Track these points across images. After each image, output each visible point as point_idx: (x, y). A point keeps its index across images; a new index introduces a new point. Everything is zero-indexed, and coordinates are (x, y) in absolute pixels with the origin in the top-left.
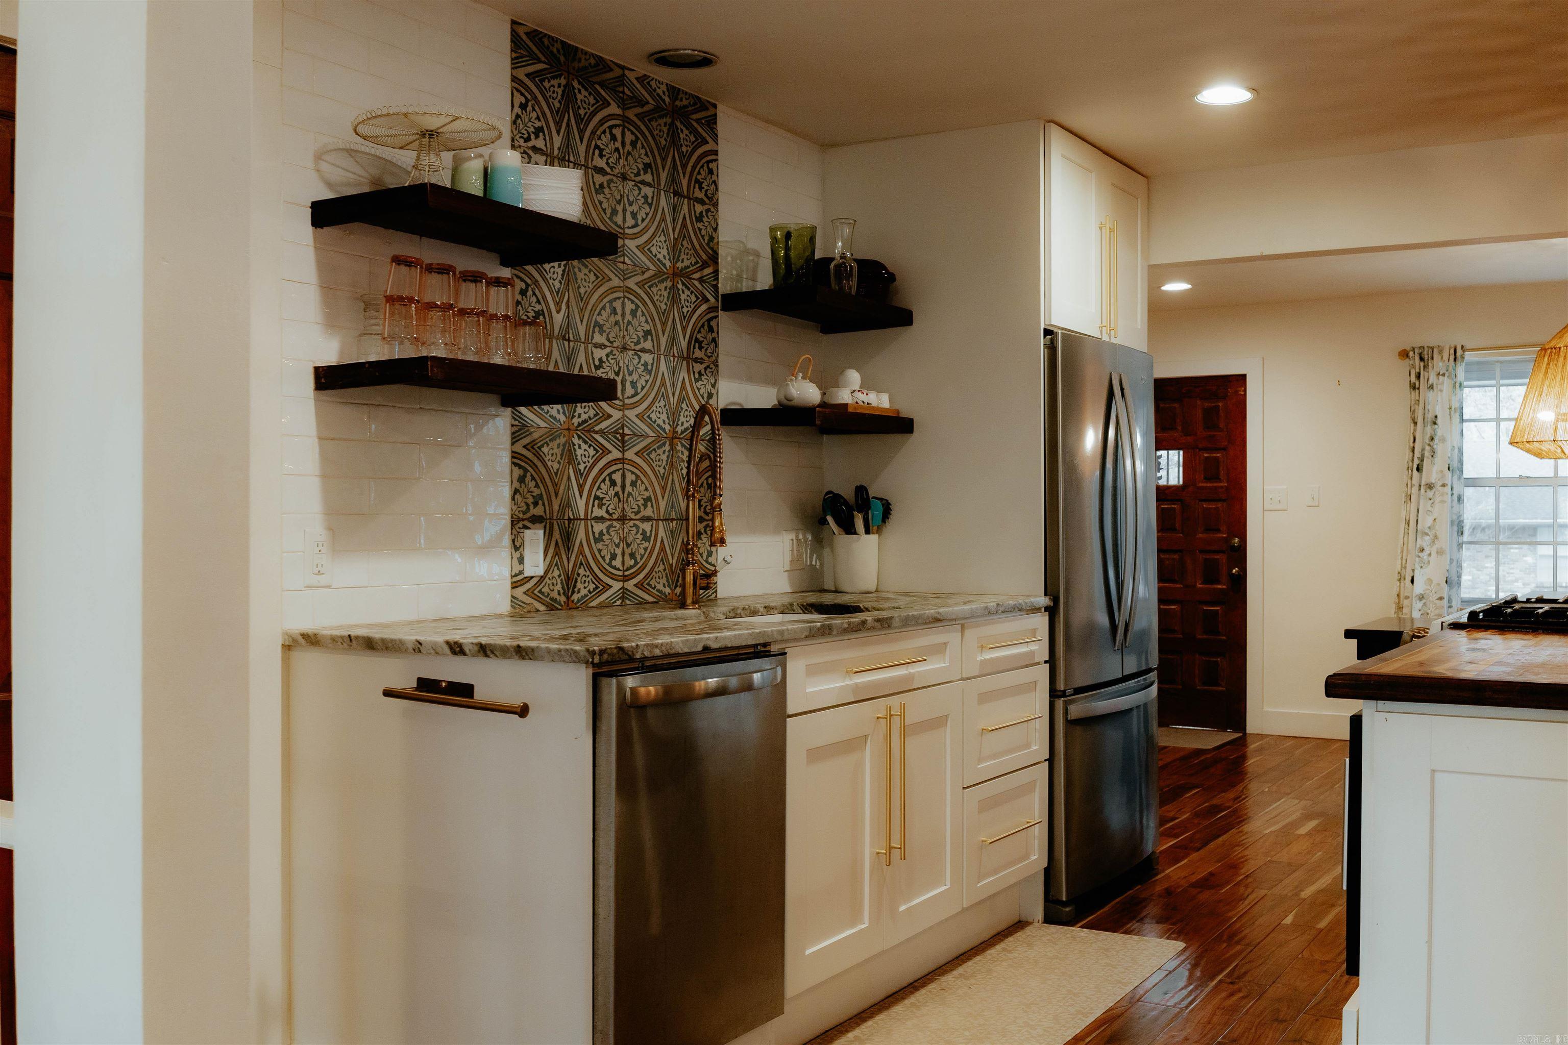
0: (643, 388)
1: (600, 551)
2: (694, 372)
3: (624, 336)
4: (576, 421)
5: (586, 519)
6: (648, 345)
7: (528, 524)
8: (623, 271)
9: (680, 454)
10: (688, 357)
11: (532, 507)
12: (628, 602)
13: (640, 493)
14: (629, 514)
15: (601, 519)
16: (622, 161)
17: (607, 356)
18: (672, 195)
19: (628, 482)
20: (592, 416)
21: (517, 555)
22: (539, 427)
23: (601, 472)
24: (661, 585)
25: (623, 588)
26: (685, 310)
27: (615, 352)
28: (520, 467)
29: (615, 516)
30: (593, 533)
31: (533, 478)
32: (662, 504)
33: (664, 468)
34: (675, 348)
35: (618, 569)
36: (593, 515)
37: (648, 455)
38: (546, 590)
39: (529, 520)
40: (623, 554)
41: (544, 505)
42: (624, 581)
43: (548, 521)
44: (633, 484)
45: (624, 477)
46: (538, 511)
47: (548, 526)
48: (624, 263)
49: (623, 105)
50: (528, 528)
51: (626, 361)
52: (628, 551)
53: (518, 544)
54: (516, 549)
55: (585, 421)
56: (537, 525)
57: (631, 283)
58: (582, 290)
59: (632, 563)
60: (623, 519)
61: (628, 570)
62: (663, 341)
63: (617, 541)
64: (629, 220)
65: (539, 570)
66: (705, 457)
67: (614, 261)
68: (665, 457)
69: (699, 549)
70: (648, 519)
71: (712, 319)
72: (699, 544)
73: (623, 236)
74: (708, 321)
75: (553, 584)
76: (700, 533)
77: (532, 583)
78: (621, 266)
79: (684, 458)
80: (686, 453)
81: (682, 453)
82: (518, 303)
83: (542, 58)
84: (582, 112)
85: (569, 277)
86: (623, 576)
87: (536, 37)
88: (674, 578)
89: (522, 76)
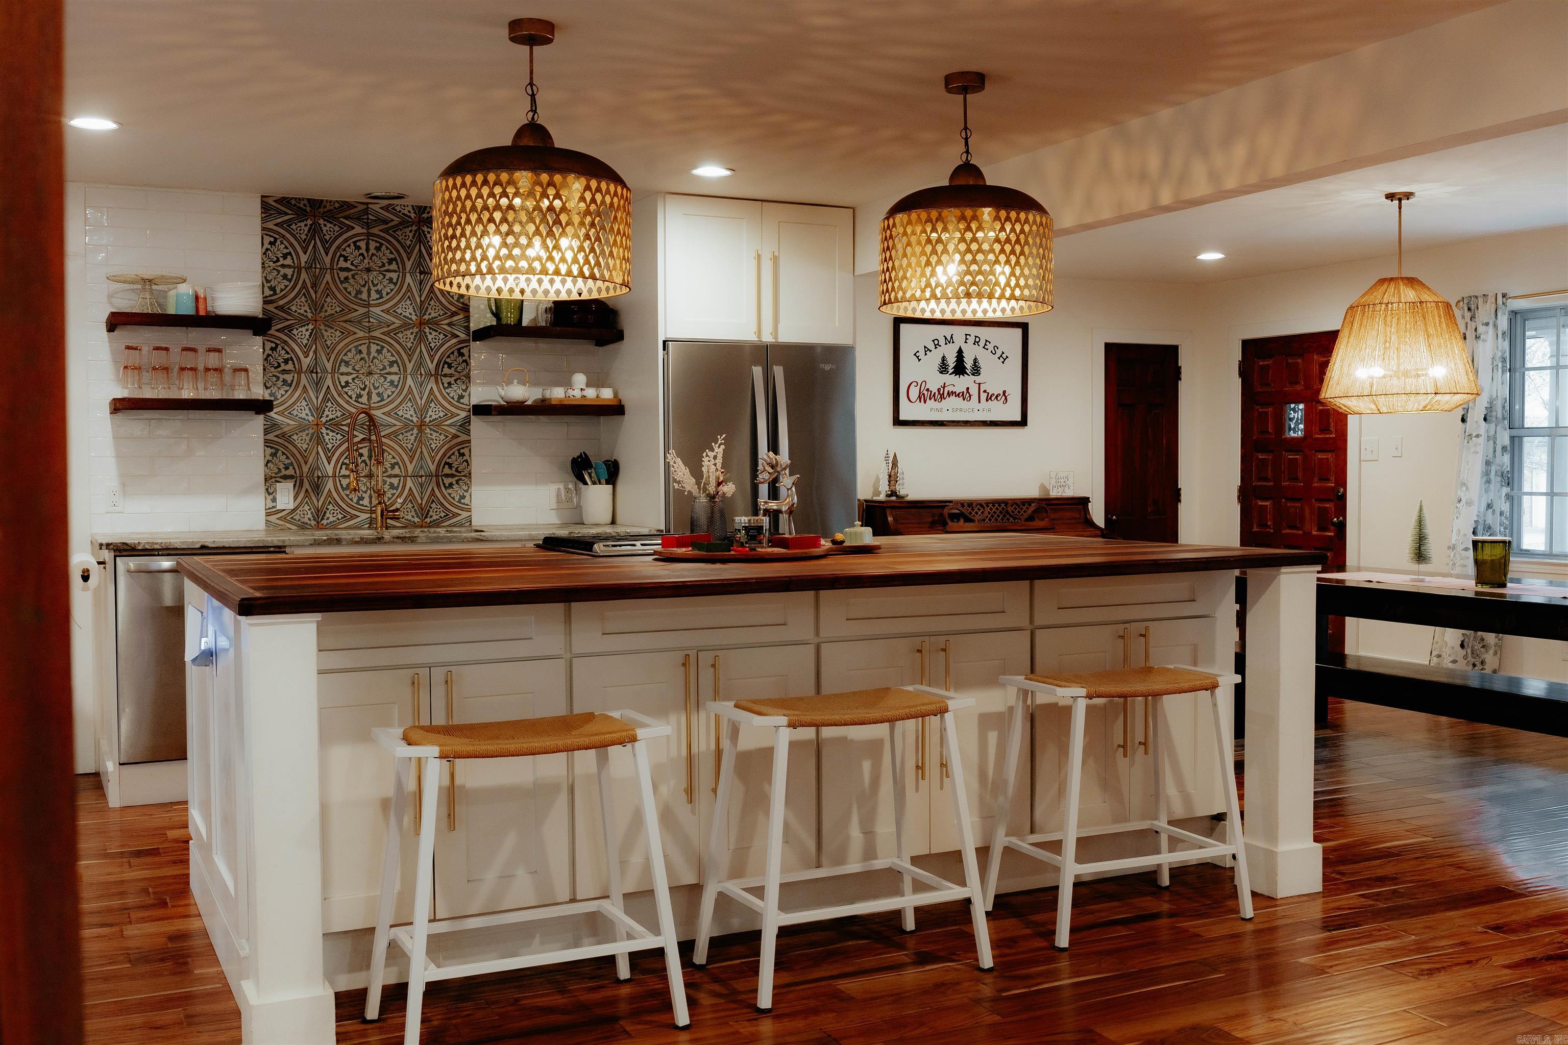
0: (389, 396)
1: (348, 496)
2: (443, 384)
3: (370, 366)
4: (324, 420)
5: (334, 477)
6: (395, 369)
7: (280, 480)
8: (369, 327)
9: (429, 436)
10: (437, 374)
11: (283, 470)
13: (388, 460)
14: (377, 473)
16: (366, 261)
17: (353, 379)
18: (418, 275)
20: (339, 416)
21: (271, 497)
22: (288, 424)
23: (348, 448)
25: (370, 517)
26: (433, 345)
27: (361, 376)
28: (272, 448)
29: (362, 475)
30: (341, 485)
31: (284, 455)
32: (410, 467)
33: (412, 445)
34: (422, 369)
35: (366, 508)
38: (297, 517)
39: (281, 477)
40: (371, 499)
41: (294, 469)
42: (371, 514)
43: (298, 479)
45: (371, 450)
46: (290, 472)
47: (298, 481)
48: (369, 322)
49: (368, 226)
50: (279, 482)
51: (372, 381)
53: (270, 491)
54: (269, 494)
55: (332, 419)
56: (289, 481)
57: (376, 334)
58: (329, 342)
60: (370, 476)
62: (410, 367)
63: (365, 491)
64: (374, 295)
65: (291, 506)
66: (455, 436)
67: (360, 322)
68: (413, 438)
69: (450, 494)
70: (396, 476)
71: (463, 348)
72: (450, 491)
73: (369, 305)
74: (459, 350)
75: (304, 514)
76: (451, 485)
77: (284, 513)
78: (367, 324)
79: (433, 437)
80: (435, 434)
81: (431, 434)
82: (269, 355)
83: (290, 212)
84: (327, 238)
85: (316, 335)
86: (371, 510)
87: (284, 201)
88: (423, 512)
89: (271, 226)
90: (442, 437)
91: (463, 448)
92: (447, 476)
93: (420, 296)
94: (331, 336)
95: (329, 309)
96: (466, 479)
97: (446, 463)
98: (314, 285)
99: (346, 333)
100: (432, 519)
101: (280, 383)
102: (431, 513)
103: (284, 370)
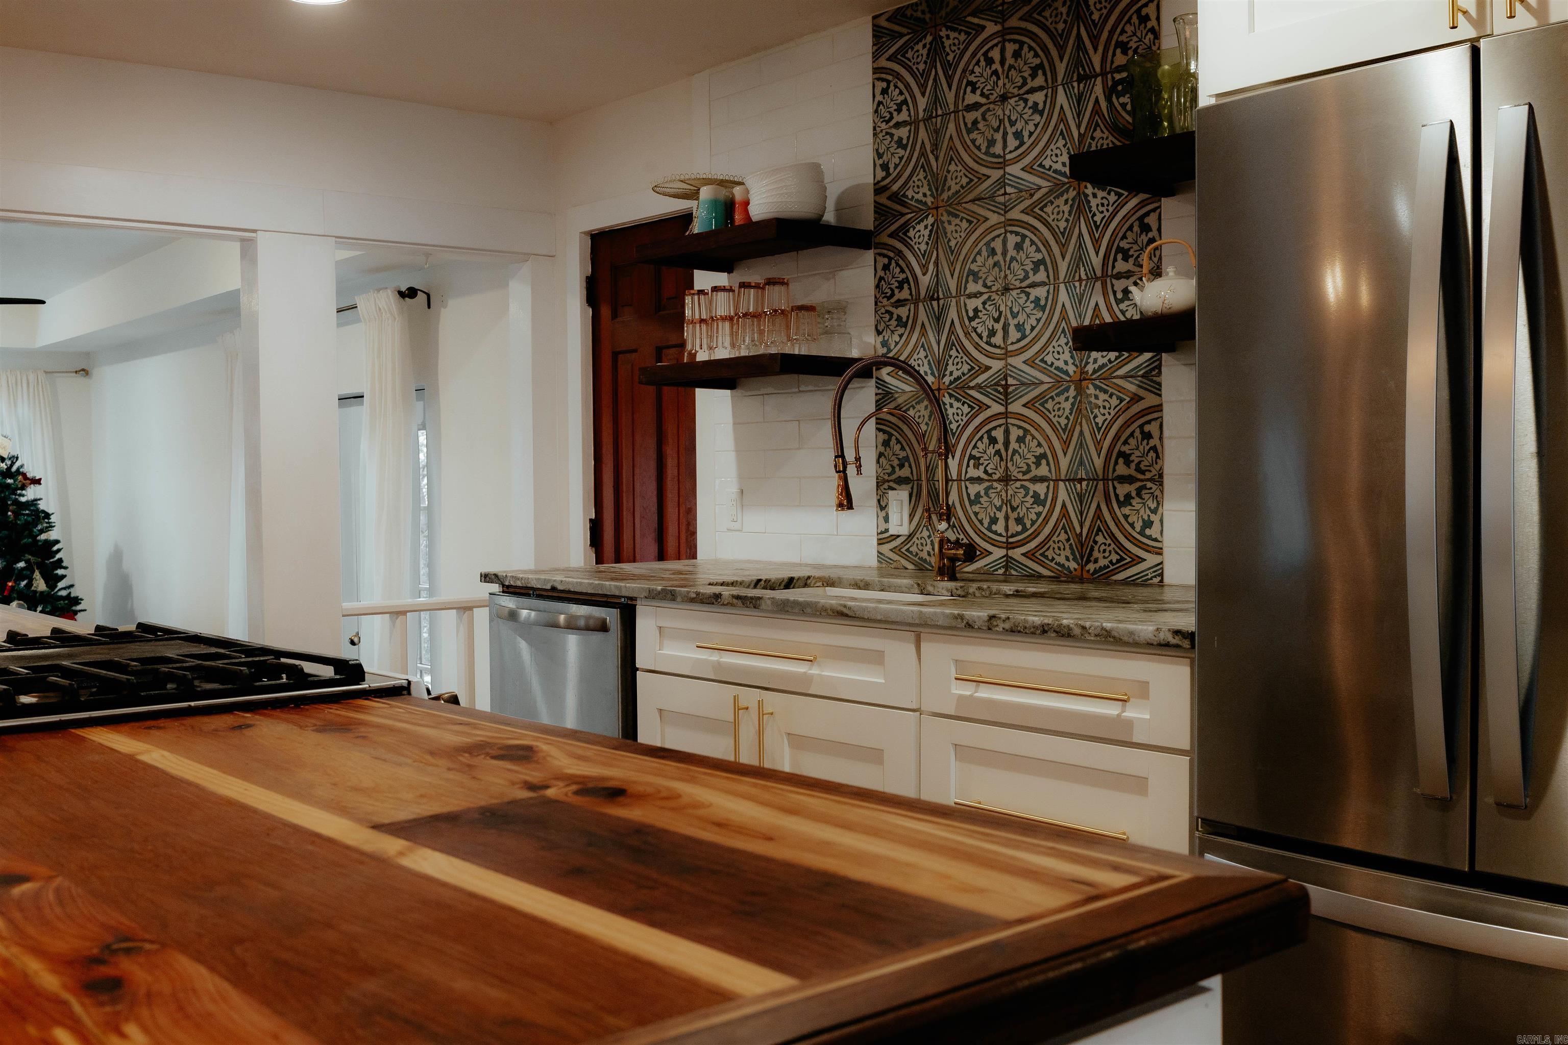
0: (1033, 328)
1: (976, 514)
2: (1115, 293)
3: (1006, 276)
4: (947, 380)
5: (959, 480)
6: (1041, 276)
7: (894, 485)
8: (1004, 204)
9: (1093, 400)
10: (1105, 274)
11: (897, 469)
12: (1014, 572)
13: (1031, 449)
14: (1015, 473)
15: (979, 480)
17: (984, 303)
18: (1075, 84)
19: (1013, 438)
20: (966, 371)
21: (883, 514)
22: (904, 392)
23: (978, 429)
24: (1064, 558)
25: (1007, 555)
26: (1098, 218)
27: (994, 296)
28: (884, 432)
29: (995, 477)
30: (968, 495)
31: (898, 441)
32: (1064, 462)
33: (1067, 418)
34: (1082, 269)
35: (1000, 535)
36: (968, 476)
37: (1042, 405)
38: (914, 549)
39: (894, 481)
40: (1007, 518)
41: (910, 466)
42: (1008, 549)
43: (915, 482)
44: (1020, 440)
45: (1007, 433)
46: (905, 472)
47: (915, 487)
48: (1005, 194)
50: (893, 489)
51: (1009, 304)
52: (1013, 516)
53: (883, 504)
54: (882, 508)
55: (958, 378)
56: (904, 486)
57: (1015, 214)
58: (953, 243)
59: (1019, 528)
60: (1006, 479)
61: (1013, 536)
62: (1063, 266)
63: (998, 504)
64: (1012, 143)
65: (904, 530)
66: (1136, 399)
67: (992, 197)
68: (1067, 405)
69: (1126, 517)
70: (1042, 479)
71: (1147, 214)
72: (1126, 510)
73: (1004, 164)
74: (1141, 219)
75: (922, 544)
76: (1128, 497)
77: (899, 541)
78: (1001, 199)
79: (1100, 403)
80: (1102, 396)
81: (1096, 397)
82: (881, 279)
83: (905, 31)
84: (950, 58)
85: (937, 234)
86: (1007, 542)
87: (897, 16)
88: (1084, 551)
89: (883, 63)
90: (1114, 401)
91: (1149, 422)
92: (1123, 479)
93: (1079, 127)
94: (955, 229)
95: (953, 183)
96: (1154, 487)
97: (1121, 454)
98: (935, 147)
99: (975, 221)
100: (1097, 566)
101: (894, 323)
102: (1096, 554)
103: (899, 301)
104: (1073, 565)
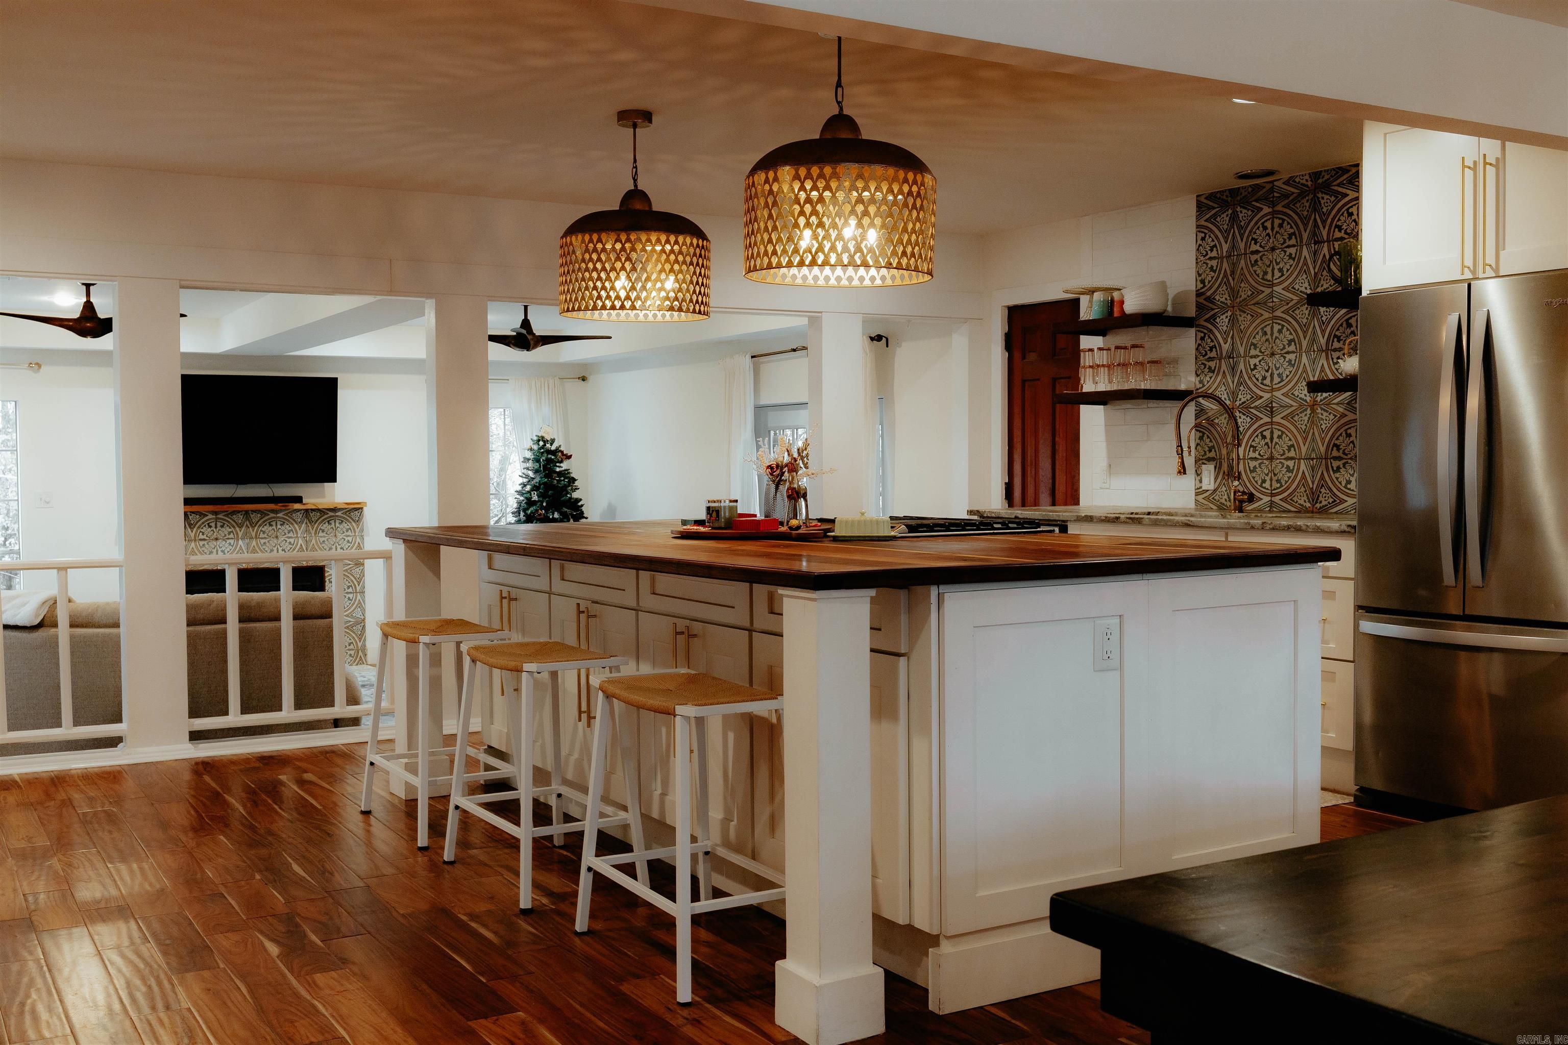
0: (1287, 376)
1: (1254, 478)
2: (1332, 359)
3: (1272, 347)
4: (1238, 403)
5: (1245, 459)
6: (1292, 348)
7: (1205, 462)
8: (1272, 307)
9: (1320, 416)
10: (1327, 349)
11: (1207, 452)
12: (1275, 509)
13: (1286, 442)
14: (1276, 455)
15: (1255, 459)
16: (1271, 241)
17: (1260, 361)
18: (1313, 245)
19: (1275, 436)
20: (1249, 399)
21: (1200, 477)
22: (1212, 409)
23: (1255, 431)
24: (1303, 500)
25: (1271, 500)
26: (1324, 319)
27: (1266, 358)
28: (1200, 431)
29: (1265, 457)
30: (1249, 467)
31: (1208, 437)
32: (1304, 449)
33: (1306, 425)
34: (1315, 346)
35: (1267, 489)
36: (1249, 457)
37: (1292, 418)
38: (1217, 498)
39: (1206, 459)
40: (1271, 480)
41: (1215, 451)
42: (1271, 497)
43: (1218, 461)
44: (1279, 437)
45: (1272, 433)
46: (1212, 454)
47: (1217, 463)
48: (1273, 302)
49: (1273, 204)
50: (1205, 464)
51: (1274, 362)
52: (1275, 478)
53: (1200, 473)
54: (1199, 475)
55: (1245, 402)
56: (1211, 463)
57: (1278, 313)
58: (1242, 327)
59: (1278, 485)
60: (1271, 458)
61: (1274, 490)
62: (1305, 343)
63: (1266, 472)
64: (1277, 274)
65: (1211, 487)
66: (1343, 416)
67: (1265, 303)
68: (1306, 418)
69: (1337, 478)
70: (1292, 459)
71: (1351, 318)
72: (1337, 475)
73: (1273, 285)
74: (1347, 321)
75: (1223, 494)
76: (1338, 468)
77: (1208, 494)
78: (1271, 305)
79: (1324, 417)
80: (1325, 414)
81: (1322, 414)
82: (1199, 345)
83: (1216, 206)
84: (1242, 224)
85: (1233, 321)
86: (1271, 493)
87: (1212, 196)
88: (1314, 497)
89: (1202, 222)
90: (1332, 417)
91: (1350, 428)
92: (1336, 458)
93: (1314, 269)
94: (1244, 320)
95: (1243, 294)
96: (1352, 462)
97: (1335, 445)
98: (1233, 273)
99: (1255, 316)
100: (1321, 505)
101: (1206, 370)
102: (1320, 499)
103: (1210, 358)
104: (1308, 505)
